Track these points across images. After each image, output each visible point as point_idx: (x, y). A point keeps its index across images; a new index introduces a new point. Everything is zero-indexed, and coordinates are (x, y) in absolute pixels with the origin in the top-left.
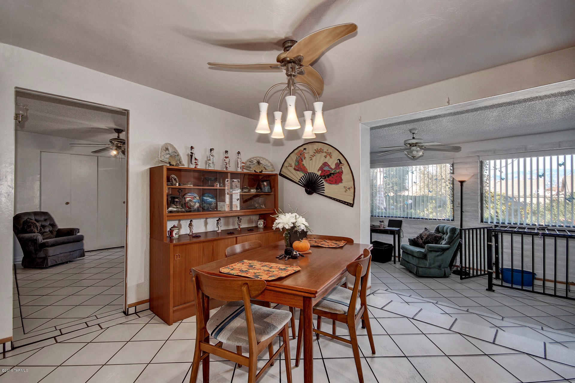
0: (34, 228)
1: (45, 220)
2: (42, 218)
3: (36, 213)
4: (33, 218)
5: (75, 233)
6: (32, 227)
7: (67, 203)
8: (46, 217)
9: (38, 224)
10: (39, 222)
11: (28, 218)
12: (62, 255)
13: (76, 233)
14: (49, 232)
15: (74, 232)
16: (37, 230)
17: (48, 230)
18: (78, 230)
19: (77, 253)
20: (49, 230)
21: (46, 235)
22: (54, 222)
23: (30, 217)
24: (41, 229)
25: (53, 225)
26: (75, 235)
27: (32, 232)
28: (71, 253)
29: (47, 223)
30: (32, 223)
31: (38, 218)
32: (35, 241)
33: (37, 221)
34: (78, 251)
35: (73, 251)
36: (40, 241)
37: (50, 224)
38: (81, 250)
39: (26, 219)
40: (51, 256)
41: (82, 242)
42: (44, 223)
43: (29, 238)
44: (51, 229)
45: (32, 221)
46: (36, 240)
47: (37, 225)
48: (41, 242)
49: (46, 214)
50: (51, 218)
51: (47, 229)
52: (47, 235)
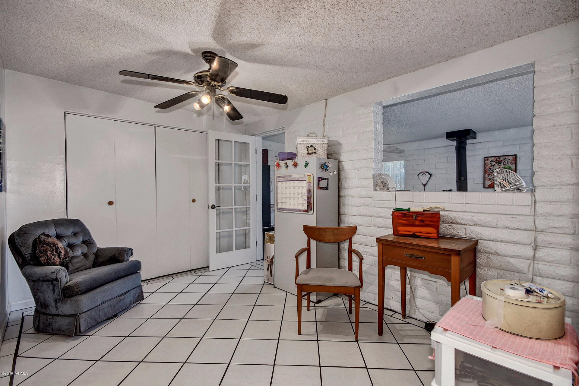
0: (53, 254)
1: (75, 234)
2: (69, 231)
3: (57, 223)
4: (52, 232)
5: (126, 258)
6: (49, 253)
7: (111, 203)
8: (77, 229)
9: (61, 245)
10: (64, 239)
11: (43, 234)
12: (106, 305)
13: (128, 256)
14: (82, 257)
15: (124, 255)
16: (59, 257)
17: (80, 252)
18: (130, 251)
19: (130, 297)
20: (82, 253)
21: (77, 262)
22: (91, 237)
23: (47, 232)
24: (66, 253)
25: (88, 242)
26: (127, 260)
27: (49, 263)
28: (122, 298)
29: (78, 240)
30: (49, 244)
31: (62, 231)
32: (54, 281)
33: (59, 237)
34: (132, 292)
35: (125, 293)
36: (64, 280)
37: (84, 242)
38: (137, 288)
39: (39, 236)
40: (85, 312)
41: (138, 274)
42: (73, 240)
43: (43, 277)
44: (85, 249)
45: (50, 239)
46: (56, 280)
47: (58, 248)
48: (67, 282)
49: (76, 223)
50: (84, 231)
51: (78, 251)
52: (79, 262)
